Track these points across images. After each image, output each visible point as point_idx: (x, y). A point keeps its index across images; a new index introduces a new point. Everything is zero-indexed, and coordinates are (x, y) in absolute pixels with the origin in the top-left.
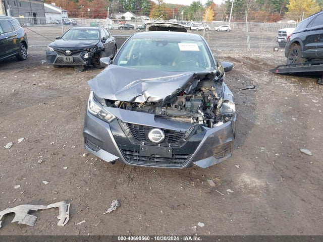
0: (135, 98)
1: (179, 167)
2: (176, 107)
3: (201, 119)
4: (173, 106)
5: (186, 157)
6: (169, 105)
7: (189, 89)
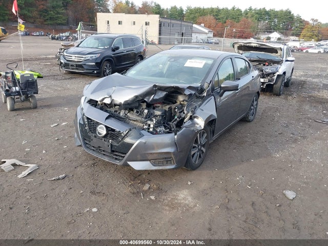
0: (103, 99)
1: (118, 163)
2: (137, 112)
3: (152, 126)
4: (135, 111)
5: (123, 155)
6: (131, 110)
7: (150, 98)
